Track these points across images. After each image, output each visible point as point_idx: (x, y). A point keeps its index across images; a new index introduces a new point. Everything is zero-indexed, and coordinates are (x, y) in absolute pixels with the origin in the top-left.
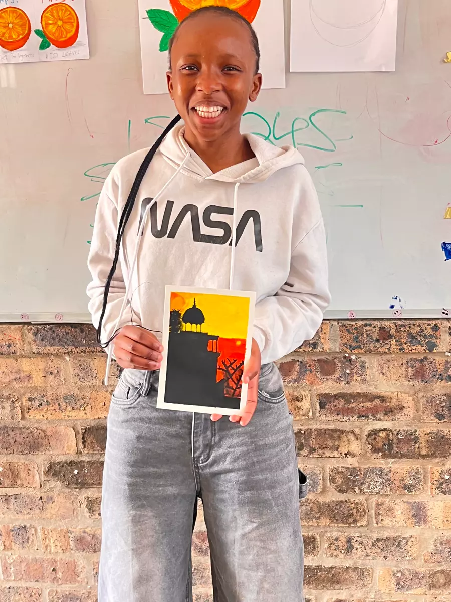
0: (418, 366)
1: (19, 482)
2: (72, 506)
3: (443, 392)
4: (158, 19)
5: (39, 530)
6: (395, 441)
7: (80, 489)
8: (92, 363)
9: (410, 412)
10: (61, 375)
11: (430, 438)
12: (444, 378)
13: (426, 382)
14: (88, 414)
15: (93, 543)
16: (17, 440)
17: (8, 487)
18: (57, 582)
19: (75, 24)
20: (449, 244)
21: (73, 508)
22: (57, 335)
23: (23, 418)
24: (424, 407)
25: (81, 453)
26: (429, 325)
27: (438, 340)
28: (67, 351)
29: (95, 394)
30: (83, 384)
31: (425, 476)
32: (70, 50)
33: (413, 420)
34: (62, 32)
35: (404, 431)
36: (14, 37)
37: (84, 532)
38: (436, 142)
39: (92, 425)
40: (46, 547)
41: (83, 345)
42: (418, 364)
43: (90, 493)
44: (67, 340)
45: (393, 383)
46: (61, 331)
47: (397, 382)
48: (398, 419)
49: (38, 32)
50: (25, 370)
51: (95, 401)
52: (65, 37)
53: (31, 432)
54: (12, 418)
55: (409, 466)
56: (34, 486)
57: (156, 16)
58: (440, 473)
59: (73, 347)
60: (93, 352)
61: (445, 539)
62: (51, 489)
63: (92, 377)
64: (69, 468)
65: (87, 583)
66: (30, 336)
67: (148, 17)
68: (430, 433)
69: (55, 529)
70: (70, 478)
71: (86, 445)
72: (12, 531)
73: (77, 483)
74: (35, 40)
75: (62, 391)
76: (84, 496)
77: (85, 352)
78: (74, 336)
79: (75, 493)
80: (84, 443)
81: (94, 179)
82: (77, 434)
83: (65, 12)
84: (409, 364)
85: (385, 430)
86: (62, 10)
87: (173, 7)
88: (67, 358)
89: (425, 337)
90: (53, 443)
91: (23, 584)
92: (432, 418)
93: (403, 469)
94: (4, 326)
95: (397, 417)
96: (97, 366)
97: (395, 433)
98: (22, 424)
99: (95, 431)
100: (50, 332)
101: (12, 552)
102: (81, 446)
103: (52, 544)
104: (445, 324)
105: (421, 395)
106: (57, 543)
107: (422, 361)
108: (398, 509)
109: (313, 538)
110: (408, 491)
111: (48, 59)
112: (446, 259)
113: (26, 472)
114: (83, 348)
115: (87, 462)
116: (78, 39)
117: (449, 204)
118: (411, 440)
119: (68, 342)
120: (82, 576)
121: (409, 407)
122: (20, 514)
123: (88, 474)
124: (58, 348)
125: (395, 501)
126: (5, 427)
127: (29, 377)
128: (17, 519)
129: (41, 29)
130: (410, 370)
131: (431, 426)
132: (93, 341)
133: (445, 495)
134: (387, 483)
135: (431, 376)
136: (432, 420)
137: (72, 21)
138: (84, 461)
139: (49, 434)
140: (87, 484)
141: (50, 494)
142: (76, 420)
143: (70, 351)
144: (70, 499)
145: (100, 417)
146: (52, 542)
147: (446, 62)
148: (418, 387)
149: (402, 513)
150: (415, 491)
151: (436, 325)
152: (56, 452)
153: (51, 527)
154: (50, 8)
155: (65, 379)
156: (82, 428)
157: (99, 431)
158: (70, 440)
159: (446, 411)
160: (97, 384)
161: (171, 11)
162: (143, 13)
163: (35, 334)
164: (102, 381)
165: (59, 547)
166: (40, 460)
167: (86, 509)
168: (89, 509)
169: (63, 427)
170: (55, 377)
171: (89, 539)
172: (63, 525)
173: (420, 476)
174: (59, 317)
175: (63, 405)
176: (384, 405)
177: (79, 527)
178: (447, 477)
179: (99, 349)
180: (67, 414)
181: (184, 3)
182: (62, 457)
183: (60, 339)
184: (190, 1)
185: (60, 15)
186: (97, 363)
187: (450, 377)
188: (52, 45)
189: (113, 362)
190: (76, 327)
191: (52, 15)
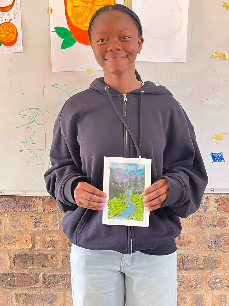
0: (198, 219)
2: (6, 299)
3: (211, 233)
4: (60, 32)
6: (186, 261)
7: (12, 289)
8: (20, 218)
9: (194, 245)
10: (3, 225)
11: (205, 259)
12: (212, 226)
13: (203, 228)
14: (17, 247)
19: (15, 34)
20: (214, 153)
21: (7, 300)
24: (201, 242)
25: (12, 268)
26: (204, 197)
27: (209, 205)
28: (6, 211)
29: (21, 235)
30: (15, 230)
31: (202, 280)
32: (12, 47)
33: (196, 249)
34: (8, 38)
35: (191, 255)
38: (208, 99)
39: (19, 252)
41: (15, 208)
42: (198, 218)
43: (17, 291)
44: (7, 205)
45: (185, 228)
46: (3, 200)
47: (187, 228)
48: (188, 248)
51: (21, 239)
52: (10, 40)
55: (193, 275)
57: (59, 31)
58: (210, 278)
59: (9, 209)
60: (21, 212)
63: (20, 226)
64: (6, 277)
67: (55, 31)
68: (204, 256)
70: (6, 283)
71: (16, 264)
73: (10, 285)
75: (3, 234)
76: (13, 293)
77: (16, 212)
78: (10, 203)
79: (9, 291)
80: (14, 263)
81: (24, 116)
82: (10, 258)
83: (11, 27)
84: (193, 218)
85: (180, 255)
86: (9, 26)
87: (69, 26)
88: (6, 215)
92: (206, 248)
93: (190, 276)
95: (187, 247)
96: (23, 220)
97: (186, 256)
99: (21, 256)
102: (13, 265)
104: (212, 197)
105: (200, 235)
107: (200, 217)
108: (188, 298)
110: (193, 288)
111: (1, 52)
112: (213, 161)
114: (15, 209)
115: (16, 273)
116: (17, 42)
117: (214, 132)
118: (194, 260)
119: (7, 206)
121: (193, 242)
123: (16, 280)
124: (1, 209)
125: (186, 294)
130: (194, 221)
131: (206, 252)
132: (21, 206)
133: (213, 291)
134: (181, 284)
135: (205, 225)
136: (206, 249)
137: (14, 32)
138: (14, 273)
140: (15, 286)
142: (11, 250)
143: (8, 211)
144: (6, 295)
145: (24, 248)
147: (212, 58)
148: (198, 231)
149: (190, 300)
150: (197, 288)
151: (208, 197)
154: (2, 25)
155: (4, 227)
156: (14, 254)
157: (23, 256)
158: (7, 261)
159: (213, 244)
160: (23, 230)
161: (68, 28)
162: (52, 29)
164: (25, 228)
167: (15, 301)
168: (17, 300)
169: (2, 254)
173: (199, 280)
174: (2, 192)
175: (3, 241)
176: (180, 240)
178: (214, 280)
179: (24, 210)
180: (5, 246)
181: (74, 24)
182: (2, 270)
183: (2, 205)
184: (78, 23)
185: (7, 29)
186: (23, 218)
187: (215, 226)
188: (2, 44)
189: (32, 218)
190: (11, 198)
191: (3, 28)
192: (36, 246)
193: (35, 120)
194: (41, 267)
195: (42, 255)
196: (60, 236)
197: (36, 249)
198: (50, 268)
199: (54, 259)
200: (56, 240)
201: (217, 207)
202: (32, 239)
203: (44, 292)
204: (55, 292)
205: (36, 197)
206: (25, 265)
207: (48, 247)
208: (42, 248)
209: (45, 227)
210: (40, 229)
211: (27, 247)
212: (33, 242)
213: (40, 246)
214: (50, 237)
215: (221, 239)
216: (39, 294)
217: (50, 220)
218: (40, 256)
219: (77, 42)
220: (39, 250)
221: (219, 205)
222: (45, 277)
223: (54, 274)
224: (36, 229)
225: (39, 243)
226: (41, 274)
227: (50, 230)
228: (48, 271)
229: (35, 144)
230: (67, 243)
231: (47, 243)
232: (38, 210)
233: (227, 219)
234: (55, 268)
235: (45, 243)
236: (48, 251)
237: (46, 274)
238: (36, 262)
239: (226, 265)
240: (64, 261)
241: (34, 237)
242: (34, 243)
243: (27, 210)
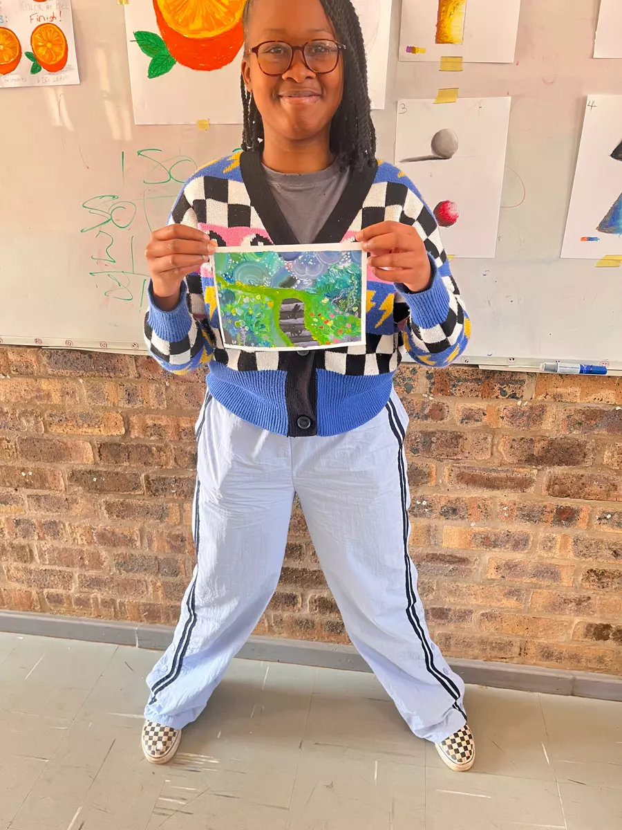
1: (47, 485)
2: (93, 507)
3: (419, 429)
4: (145, 43)
5: (67, 525)
7: (99, 494)
8: (103, 386)
10: (77, 396)
12: (420, 417)
14: (102, 432)
15: (113, 538)
16: (43, 449)
17: (38, 488)
18: (85, 568)
19: (64, 47)
21: (94, 509)
22: (69, 360)
23: (46, 431)
25: (98, 464)
26: (408, 368)
27: (416, 383)
28: (79, 375)
29: (107, 414)
30: (97, 405)
32: (60, 74)
34: (52, 56)
36: (6, 60)
37: (105, 530)
39: (106, 440)
40: (74, 540)
41: (92, 370)
43: (108, 498)
44: (78, 365)
46: (72, 356)
49: (28, 55)
50: (44, 389)
51: (108, 420)
52: (56, 60)
53: (55, 444)
54: (37, 430)
56: (60, 489)
57: (144, 39)
59: (83, 371)
60: (102, 377)
61: (414, 553)
62: (75, 493)
63: (104, 399)
64: (89, 476)
65: (110, 570)
66: (45, 359)
67: (135, 39)
69: (80, 525)
70: (90, 485)
71: (102, 457)
72: (44, 525)
73: (96, 489)
74: (26, 63)
75: (79, 410)
76: (103, 500)
77: (95, 376)
78: (84, 361)
79: (95, 497)
80: (100, 455)
81: (92, 211)
82: (93, 448)
83: (54, 33)
86: (50, 31)
87: (160, 29)
88: (81, 381)
89: (404, 379)
90: (73, 454)
91: (57, 568)
94: (21, 349)
96: (108, 390)
98: (46, 436)
99: (109, 446)
100: (62, 356)
101: (46, 542)
102: (98, 458)
103: (78, 537)
106: (83, 537)
109: (300, 546)
111: (40, 84)
113: (52, 477)
114: (93, 373)
115: (104, 471)
116: (67, 64)
119: (79, 367)
120: (105, 564)
122: (50, 512)
123: (106, 482)
124: (71, 371)
126: (32, 438)
127: (49, 396)
128: (49, 516)
129: (32, 51)
132: (101, 367)
133: (416, 519)
137: (62, 43)
138: (101, 471)
139: (69, 445)
140: (105, 490)
141: (74, 497)
142: (93, 436)
144: (91, 502)
145: (113, 434)
146: (78, 534)
151: (414, 369)
152: (77, 462)
153: (76, 524)
154: (39, 28)
155: (80, 399)
156: (98, 443)
157: (112, 446)
158: (88, 452)
159: (420, 446)
160: (109, 405)
161: (159, 34)
162: (131, 36)
163: (49, 357)
164: (113, 403)
165: (84, 541)
166: (63, 468)
167: (105, 511)
168: (108, 511)
169: (81, 441)
170: (71, 397)
171: (109, 535)
172: (87, 522)
175: (80, 422)
177: (100, 525)
178: (418, 503)
179: (107, 374)
180: (84, 430)
181: (172, 26)
182: (82, 466)
183: (72, 364)
184: (176, 22)
185: (49, 36)
186: (108, 387)
187: (426, 417)
188: (43, 69)
189: (122, 387)
190: (85, 354)
191: (41, 36)
192: (132, 433)
193: (111, 219)
194: (143, 465)
195: (142, 446)
196: (168, 419)
197: (133, 437)
198: (156, 467)
199: (162, 453)
200: (162, 424)
201: (429, 386)
202: (126, 421)
203: (150, 503)
204: (166, 503)
205: (125, 355)
206: (118, 459)
207: (151, 435)
208: (142, 436)
209: (145, 403)
210: (136, 407)
211: (118, 433)
212: (126, 426)
213: (138, 432)
214: (152, 419)
215: (434, 439)
216: (141, 504)
217: (152, 394)
218: (139, 447)
219: (177, 63)
220: (136, 438)
221: (433, 383)
222: (150, 479)
223: (164, 476)
224: (130, 406)
225: (136, 427)
226: (143, 475)
227: (153, 408)
228: (153, 471)
229: (114, 262)
230: (181, 430)
231: (149, 429)
232: (130, 377)
233: (447, 406)
234: (164, 467)
235: (145, 428)
236: (151, 441)
237: (150, 475)
238: (133, 456)
239: (441, 481)
240: (177, 457)
241: (129, 419)
242: (129, 428)
243: (112, 374)
